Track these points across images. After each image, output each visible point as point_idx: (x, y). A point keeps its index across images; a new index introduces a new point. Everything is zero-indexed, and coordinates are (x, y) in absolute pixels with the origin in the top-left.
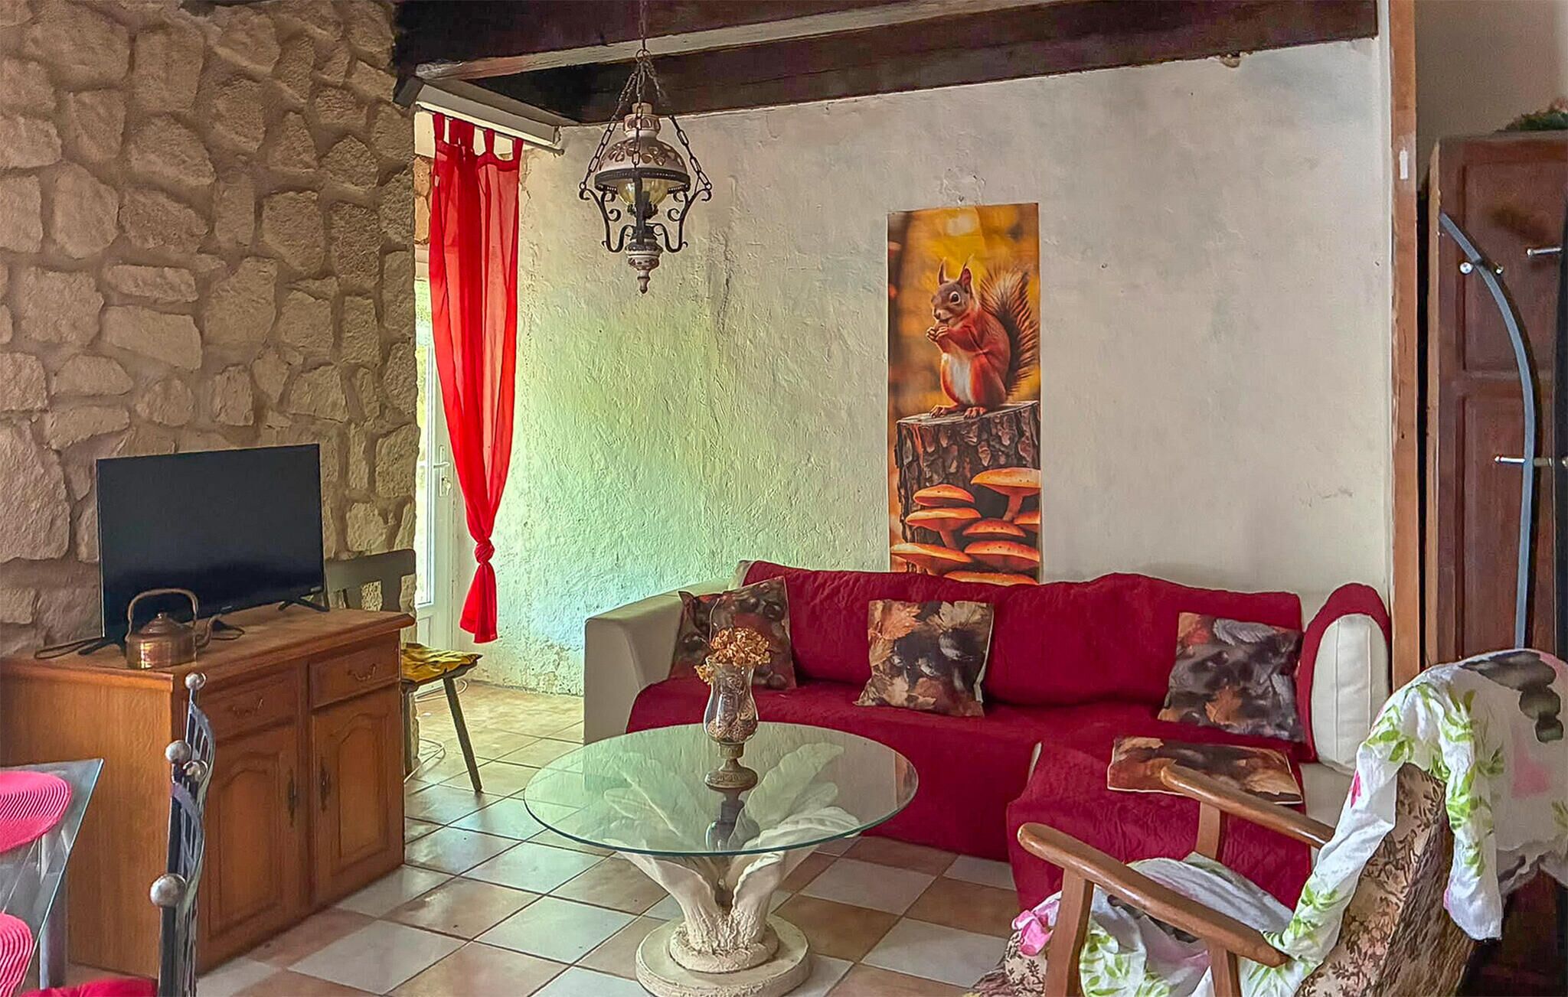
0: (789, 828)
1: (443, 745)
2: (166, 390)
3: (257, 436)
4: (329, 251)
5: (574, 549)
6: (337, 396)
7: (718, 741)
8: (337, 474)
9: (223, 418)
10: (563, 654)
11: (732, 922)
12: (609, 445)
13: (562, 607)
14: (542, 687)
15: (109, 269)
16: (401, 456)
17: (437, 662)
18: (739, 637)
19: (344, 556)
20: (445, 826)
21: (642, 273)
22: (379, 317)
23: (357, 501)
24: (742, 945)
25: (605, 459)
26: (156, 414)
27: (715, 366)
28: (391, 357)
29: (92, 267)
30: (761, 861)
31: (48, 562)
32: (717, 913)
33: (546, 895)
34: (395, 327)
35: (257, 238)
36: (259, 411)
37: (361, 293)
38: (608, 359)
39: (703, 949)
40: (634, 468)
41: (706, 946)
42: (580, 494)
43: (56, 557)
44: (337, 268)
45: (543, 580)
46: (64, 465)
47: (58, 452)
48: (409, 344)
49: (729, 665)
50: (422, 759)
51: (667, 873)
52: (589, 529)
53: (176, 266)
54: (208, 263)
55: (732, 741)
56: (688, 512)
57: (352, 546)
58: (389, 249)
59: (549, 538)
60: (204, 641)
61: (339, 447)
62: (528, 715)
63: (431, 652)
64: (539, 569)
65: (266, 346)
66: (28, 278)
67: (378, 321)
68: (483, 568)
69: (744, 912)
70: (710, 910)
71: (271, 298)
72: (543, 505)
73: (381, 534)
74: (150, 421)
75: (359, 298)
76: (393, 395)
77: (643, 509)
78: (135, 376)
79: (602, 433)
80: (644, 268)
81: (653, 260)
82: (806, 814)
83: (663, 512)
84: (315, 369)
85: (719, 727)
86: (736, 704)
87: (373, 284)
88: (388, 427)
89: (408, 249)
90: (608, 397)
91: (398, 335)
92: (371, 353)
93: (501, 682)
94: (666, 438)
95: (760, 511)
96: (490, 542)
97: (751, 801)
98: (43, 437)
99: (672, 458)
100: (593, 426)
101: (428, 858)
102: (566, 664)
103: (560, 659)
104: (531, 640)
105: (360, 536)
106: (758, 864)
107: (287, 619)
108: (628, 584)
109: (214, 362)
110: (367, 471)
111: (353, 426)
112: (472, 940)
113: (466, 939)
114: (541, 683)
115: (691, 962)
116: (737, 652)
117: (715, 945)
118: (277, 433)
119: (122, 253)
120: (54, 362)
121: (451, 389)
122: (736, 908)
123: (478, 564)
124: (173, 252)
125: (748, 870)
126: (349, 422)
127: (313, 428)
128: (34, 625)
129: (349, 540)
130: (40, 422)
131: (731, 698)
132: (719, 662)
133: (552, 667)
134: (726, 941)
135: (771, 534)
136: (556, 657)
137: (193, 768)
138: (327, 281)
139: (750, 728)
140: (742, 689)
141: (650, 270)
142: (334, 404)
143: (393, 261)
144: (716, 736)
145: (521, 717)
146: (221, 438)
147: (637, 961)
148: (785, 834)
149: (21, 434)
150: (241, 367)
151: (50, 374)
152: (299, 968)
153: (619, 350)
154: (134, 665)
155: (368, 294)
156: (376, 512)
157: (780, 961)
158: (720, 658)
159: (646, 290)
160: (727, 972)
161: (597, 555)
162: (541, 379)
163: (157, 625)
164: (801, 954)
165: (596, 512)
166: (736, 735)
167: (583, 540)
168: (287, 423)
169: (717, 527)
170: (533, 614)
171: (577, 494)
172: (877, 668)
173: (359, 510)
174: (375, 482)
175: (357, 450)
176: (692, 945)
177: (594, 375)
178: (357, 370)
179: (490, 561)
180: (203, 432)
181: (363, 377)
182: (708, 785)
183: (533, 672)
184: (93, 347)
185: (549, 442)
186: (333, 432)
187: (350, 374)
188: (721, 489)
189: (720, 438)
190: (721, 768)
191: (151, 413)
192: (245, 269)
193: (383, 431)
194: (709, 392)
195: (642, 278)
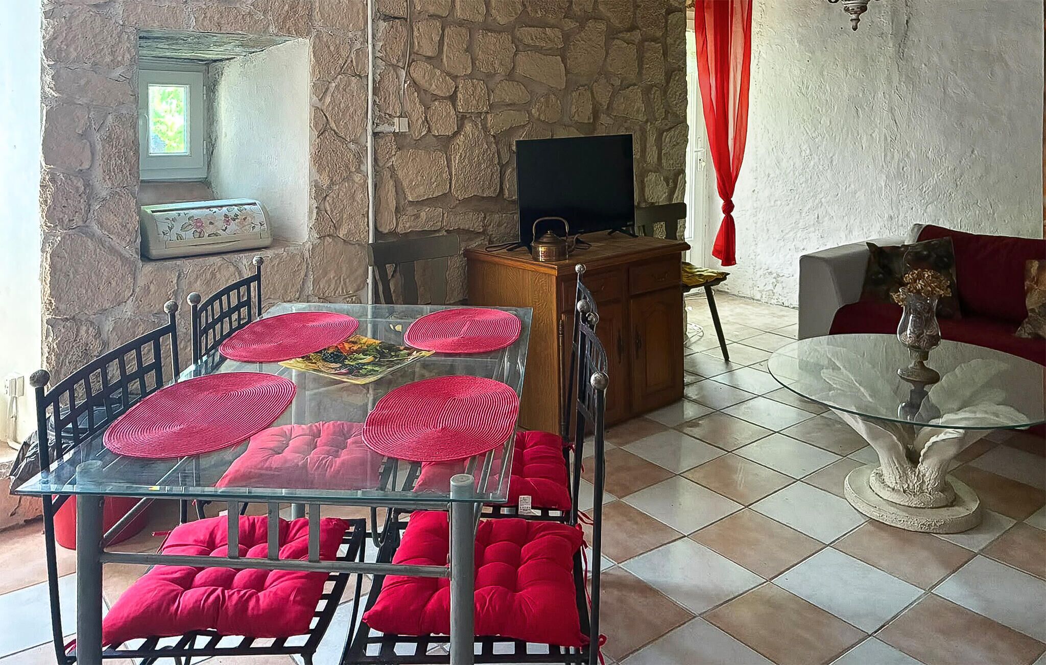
0: (968, 415)
1: (702, 328)
2: (547, 101)
3: (595, 129)
4: (635, 14)
5: (787, 208)
6: (639, 104)
7: (908, 347)
8: (639, 154)
9: (576, 118)
10: (779, 279)
11: (919, 473)
12: (813, 139)
13: (779, 247)
14: (764, 300)
15: (518, 30)
16: (678, 144)
17: (701, 275)
18: (927, 275)
19: (643, 205)
20: (707, 379)
21: (854, 16)
22: (665, 54)
23: (651, 171)
24: (926, 491)
25: (810, 149)
26: (542, 115)
27: (895, 83)
28: (672, 80)
29: (509, 29)
30: (945, 434)
31: (489, 198)
32: (907, 465)
33: (777, 432)
34: (674, 61)
35: (595, 8)
36: (596, 114)
37: (655, 40)
38: (813, 80)
39: (896, 488)
40: (831, 155)
41: (899, 486)
42: (792, 172)
43: (494, 196)
44: (640, 24)
45: (765, 229)
46: (497, 143)
47: (494, 136)
48: (682, 71)
49: (918, 296)
50: (689, 335)
51: (870, 431)
52: (797, 197)
53: (552, 27)
54: (570, 25)
55: (920, 349)
56: (872, 187)
57: (648, 198)
58: (670, 11)
59: (770, 201)
60: (571, 249)
61: (641, 137)
62: (757, 317)
63: (696, 268)
64: (763, 221)
65: (600, 74)
66: (479, 36)
67: (664, 57)
68: (727, 217)
69: (928, 468)
70: (902, 462)
71: (603, 44)
72: (766, 178)
73: (665, 193)
74: (539, 119)
75: (653, 43)
76: (673, 105)
77: (837, 184)
78: (531, 92)
79: (808, 131)
80: (855, 13)
81: (863, 6)
82: (981, 407)
83: (852, 186)
84: (628, 88)
85: (910, 337)
86: (922, 323)
87: (661, 34)
88: (670, 125)
89: (683, 11)
90: (812, 106)
91: (676, 66)
92: (660, 78)
93: (736, 293)
94: (856, 134)
95: (930, 189)
96: (731, 201)
97: (933, 392)
98: (486, 128)
99: (860, 148)
100: (802, 126)
101: (698, 396)
102: (781, 285)
103: (777, 282)
104: (757, 268)
105: (652, 193)
106: (942, 436)
107: (613, 240)
108: (825, 235)
109: (571, 85)
110: (657, 152)
111: (649, 124)
112: (731, 452)
113: (726, 451)
114: (764, 296)
115: (886, 494)
116: (925, 286)
117: (906, 486)
118: (606, 127)
119: (525, 20)
120: (492, 85)
121: (709, 101)
122: (922, 464)
123: (724, 215)
124: (551, 19)
125: (934, 439)
126: (647, 122)
127: (626, 125)
128: (484, 233)
129: (646, 195)
130: (486, 118)
131: (919, 318)
132: (910, 292)
133: (771, 287)
134: (914, 485)
135: (939, 206)
136: (774, 280)
137: (591, 317)
138: (634, 32)
139: (934, 341)
140: (928, 312)
141: (860, 14)
142: (638, 111)
143: (672, 18)
144: (907, 343)
145: (751, 317)
146: (575, 130)
147: (845, 486)
148: (965, 419)
149: (476, 125)
150: (586, 87)
151: (490, 91)
152: (627, 448)
153: (821, 74)
154: (537, 259)
155: (659, 41)
156: (662, 178)
157: (957, 508)
158: (911, 289)
159: (857, 28)
160: (915, 507)
161: (803, 214)
162: (765, 95)
163: (548, 237)
164: (974, 506)
165: (803, 185)
166: (923, 344)
167: (793, 203)
168: (611, 122)
169: (894, 199)
170: (758, 251)
171: (790, 173)
172: (1033, 310)
173: (652, 177)
174: (661, 160)
175: (652, 139)
176: (888, 484)
177: (803, 91)
178: (652, 89)
179: (732, 214)
180: (566, 126)
181: (655, 93)
182: (901, 377)
183: (758, 289)
184: (510, 76)
185: (771, 136)
186: (637, 128)
187: (647, 91)
188: (898, 172)
189: (899, 135)
190: (911, 366)
191: (539, 115)
192: (589, 27)
193: (667, 128)
194: (890, 102)
195: (854, 20)
